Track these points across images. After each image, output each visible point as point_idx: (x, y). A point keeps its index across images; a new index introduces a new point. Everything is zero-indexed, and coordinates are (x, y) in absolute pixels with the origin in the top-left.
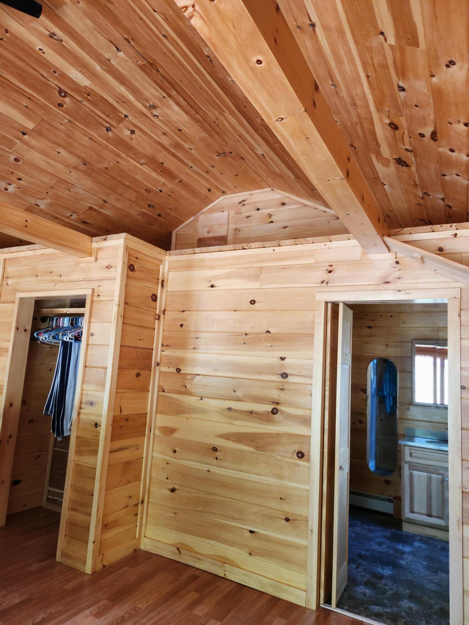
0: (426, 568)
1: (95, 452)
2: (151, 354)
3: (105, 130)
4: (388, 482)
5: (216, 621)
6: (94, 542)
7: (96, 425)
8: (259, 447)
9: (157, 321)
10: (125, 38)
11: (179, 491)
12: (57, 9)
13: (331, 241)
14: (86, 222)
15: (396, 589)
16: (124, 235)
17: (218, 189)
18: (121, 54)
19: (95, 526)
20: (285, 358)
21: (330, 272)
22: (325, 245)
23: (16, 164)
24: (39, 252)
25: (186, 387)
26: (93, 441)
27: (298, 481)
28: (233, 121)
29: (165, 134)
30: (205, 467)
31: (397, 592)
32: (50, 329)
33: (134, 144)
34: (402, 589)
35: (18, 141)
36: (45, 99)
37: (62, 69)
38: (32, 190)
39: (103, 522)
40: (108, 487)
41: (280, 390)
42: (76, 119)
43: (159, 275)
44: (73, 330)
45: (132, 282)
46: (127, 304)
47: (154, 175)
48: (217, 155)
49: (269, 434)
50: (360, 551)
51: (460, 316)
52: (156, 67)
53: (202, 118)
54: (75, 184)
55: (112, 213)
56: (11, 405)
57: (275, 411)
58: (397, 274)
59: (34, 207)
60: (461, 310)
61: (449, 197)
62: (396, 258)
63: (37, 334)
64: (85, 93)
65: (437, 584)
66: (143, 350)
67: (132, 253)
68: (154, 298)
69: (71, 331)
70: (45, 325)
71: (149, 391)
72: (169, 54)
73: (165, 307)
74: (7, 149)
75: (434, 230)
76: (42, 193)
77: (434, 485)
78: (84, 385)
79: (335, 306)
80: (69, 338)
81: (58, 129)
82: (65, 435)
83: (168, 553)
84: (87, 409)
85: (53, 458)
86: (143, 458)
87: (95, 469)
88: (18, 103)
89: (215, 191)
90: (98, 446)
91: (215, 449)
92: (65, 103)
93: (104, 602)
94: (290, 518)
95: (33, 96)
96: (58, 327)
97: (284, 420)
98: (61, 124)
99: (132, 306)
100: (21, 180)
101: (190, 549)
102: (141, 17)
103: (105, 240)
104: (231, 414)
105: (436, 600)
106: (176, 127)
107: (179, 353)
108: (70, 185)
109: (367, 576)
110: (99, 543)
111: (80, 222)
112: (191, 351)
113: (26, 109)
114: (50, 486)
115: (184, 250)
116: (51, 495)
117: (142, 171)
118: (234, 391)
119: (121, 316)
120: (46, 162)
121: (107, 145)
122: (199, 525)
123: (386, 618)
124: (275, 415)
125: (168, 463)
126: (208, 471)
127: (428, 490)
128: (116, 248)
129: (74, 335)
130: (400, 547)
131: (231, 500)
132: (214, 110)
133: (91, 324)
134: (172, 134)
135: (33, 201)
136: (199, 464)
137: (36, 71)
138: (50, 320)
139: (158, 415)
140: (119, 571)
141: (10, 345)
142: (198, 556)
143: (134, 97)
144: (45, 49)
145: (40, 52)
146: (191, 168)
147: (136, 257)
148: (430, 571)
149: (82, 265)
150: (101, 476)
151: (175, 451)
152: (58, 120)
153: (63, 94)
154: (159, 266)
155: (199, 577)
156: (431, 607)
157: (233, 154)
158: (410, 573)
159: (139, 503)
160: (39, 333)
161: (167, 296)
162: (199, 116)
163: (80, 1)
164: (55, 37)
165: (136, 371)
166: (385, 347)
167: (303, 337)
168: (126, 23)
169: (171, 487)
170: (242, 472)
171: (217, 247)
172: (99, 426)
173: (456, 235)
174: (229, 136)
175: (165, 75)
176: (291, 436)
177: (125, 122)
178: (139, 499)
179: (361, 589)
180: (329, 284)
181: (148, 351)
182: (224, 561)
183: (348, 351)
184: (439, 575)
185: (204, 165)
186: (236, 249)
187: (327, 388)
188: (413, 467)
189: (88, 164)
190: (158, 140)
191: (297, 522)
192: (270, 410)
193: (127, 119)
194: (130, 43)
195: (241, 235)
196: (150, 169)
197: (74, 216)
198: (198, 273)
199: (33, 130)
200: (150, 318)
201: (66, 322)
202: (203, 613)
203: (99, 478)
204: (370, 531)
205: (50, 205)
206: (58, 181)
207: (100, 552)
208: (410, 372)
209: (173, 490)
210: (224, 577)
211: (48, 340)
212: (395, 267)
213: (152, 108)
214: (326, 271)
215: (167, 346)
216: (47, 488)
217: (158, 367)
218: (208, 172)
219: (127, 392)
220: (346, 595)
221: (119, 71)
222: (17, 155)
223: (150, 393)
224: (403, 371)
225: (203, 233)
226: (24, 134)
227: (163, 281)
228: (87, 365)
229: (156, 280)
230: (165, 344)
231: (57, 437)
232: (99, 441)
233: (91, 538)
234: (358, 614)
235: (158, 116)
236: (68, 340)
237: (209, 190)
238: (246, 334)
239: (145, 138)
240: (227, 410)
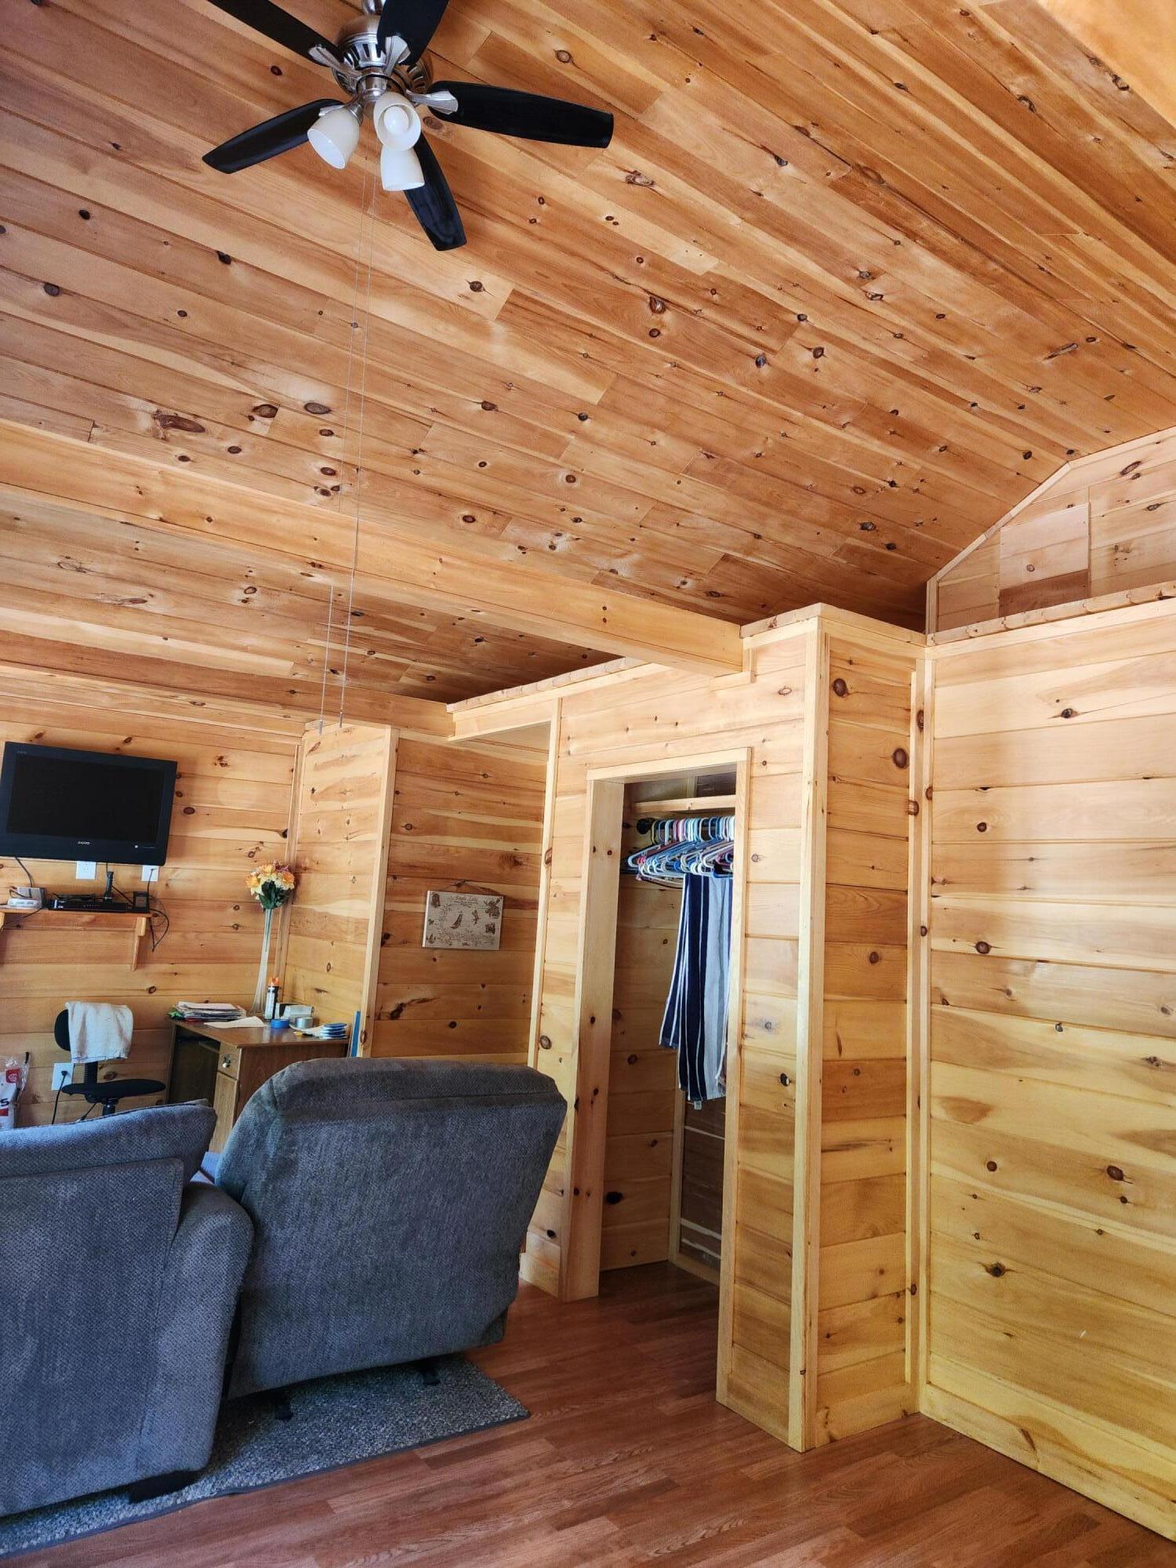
1: (787, 1147)
2: (904, 905)
3: (752, 363)
6: (803, 1372)
7: (783, 1079)
9: (911, 818)
10: (797, 128)
11: (1014, 1274)
12: (641, 112)
14: (715, 593)
16: (817, 608)
17: (1052, 446)
18: (789, 170)
19: (802, 1332)
23: (569, 489)
24: (628, 675)
25: (1009, 993)
26: (778, 1117)
28: (1100, 250)
29: (901, 336)
30: (1090, 1222)
32: (659, 846)
33: (822, 381)
35: (572, 437)
36: (624, 330)
37: (656, 248)
38: (601, 540)
39: (820, 1325)
40: (827, 1240)
42: (689, 357)
43: (908, 699)
44: (708, 849)
45: (842, 723)
46: (834, 780)
47: (875, 446)
48: (1049, 354)
52: (876, 173)
53: (1003, 267)
54: (690, 509)
55: (775, 562)
56: (593, 1020)
59: (609, 577)
63: (634, 861)
64: (707, 290)
66: (881, 894)
67: (839, 651)
68: (901, 759)
69: (705, 852)
70: (646, 839)
71: (906, 1001)
72: (910, 128)
73: (931, 779)
74: (551, 459)
76: (622, 542)
78: (748, 980)
80: (703, 868)
81: (650, 389)
82: (709, 1097)
83: (1000, 1440)
84: (758, 1039)
85: (685, 1150)
86: (905, 1174)
87: (791, 1188)
88: (567, 351)
89: (1044, 453)
90: (792, 1130)
91: (1115, 1173)
92: (663, 326)
93: (844, 1532)
95: (598, 328)
96: (674, 842)
98: (657, 376)
99: (847, 783)
100: (581, 520)
101: (1059, 1441)
102: (836, 58)
103: (771, 626)
104: (1157, 1075)
106: (931, 311)
107: (980, 902)
108: (679, 512)
110: (814, 1377)
111: (705, 596)
112: (1017, 895)
113: (585, 363)
114: (683, 1215)
115: (974, 626)
116: (686, 1238)
117: (844, 442)
118: (1164, 1010)
119: (823, 811)
120: (630, 471)
121: (758, 400)
122: (1082, 1380)
125: (975, 1197)
126: (1100, 1232)
128: (798, 642)
129: (711, 860)
132: (1038, 237)
133: (752, 832)
134: (919, 331)
135: (604, 563)
136: (1065, 1208)
137: (602, 269)
138: (656, 828)
139: (934, 1064)
140: (872, 1460)
141: (582, 886)
142: (1088, 1465)
143: (820, 265)
144: (620, 214)
145: (610, 225)
146: (974, 408)
147: (848, 659)
149: (721, 694)
150: (807, 1207)
151: (992, 1167)
152: (651, 369)
153: (659, 306)
154: (907, 675)
155: (1098, 1524)
157: (1098, 340)
159: (904, 1291)
160: (637, 857)
161: (933, 751)
162: (992, 266)
163: (690, 77)
164: (638, 180)
165: (868, 949)
168: (800, 90)
169: (992, 1261)
171: (1073, 603)
172: (790, 1082)
174: (1087, 295)
175: (898, 187)
177: (798, 334)
178: (904, 1280)
181: (895, 896)
185: (1012, 392)
186: (1136, 602)
189: (718, 455)
190: (883, 356)
193: (803, 323)
194: (807, 134)
195: (1133, 562)
196: (863, 435)
197: (690, 583)
198: (1018, 683)
199: (601, 405)
200: (895, 812)
201: (690, 831)
203: (803, 1213)
205: (639, 566)
206: (653, 508)
207: (820, 1398)
209: (997, 1271)
211: (657, 874)
213: (866, 280)
215: (944, 882)
216: (677, 1220)
217: (925, 938)
218: (1021, 408)
219: (853, 1001)
221: (782, 214)
222: (571, 467)
223: (909, 1006)
225: (1014, 573)
226: (582, 418)
227: (920, 713)
228: (750, 932)
229: (902, 713)
230: (939, 878)
231: (692, 1100)
232: (794, 1118)
233: (796, 1361)
235: (882, 296)
236: (701, 873)
237: (1028, 455)
239: (848, 358)
240: (1146, 1063)
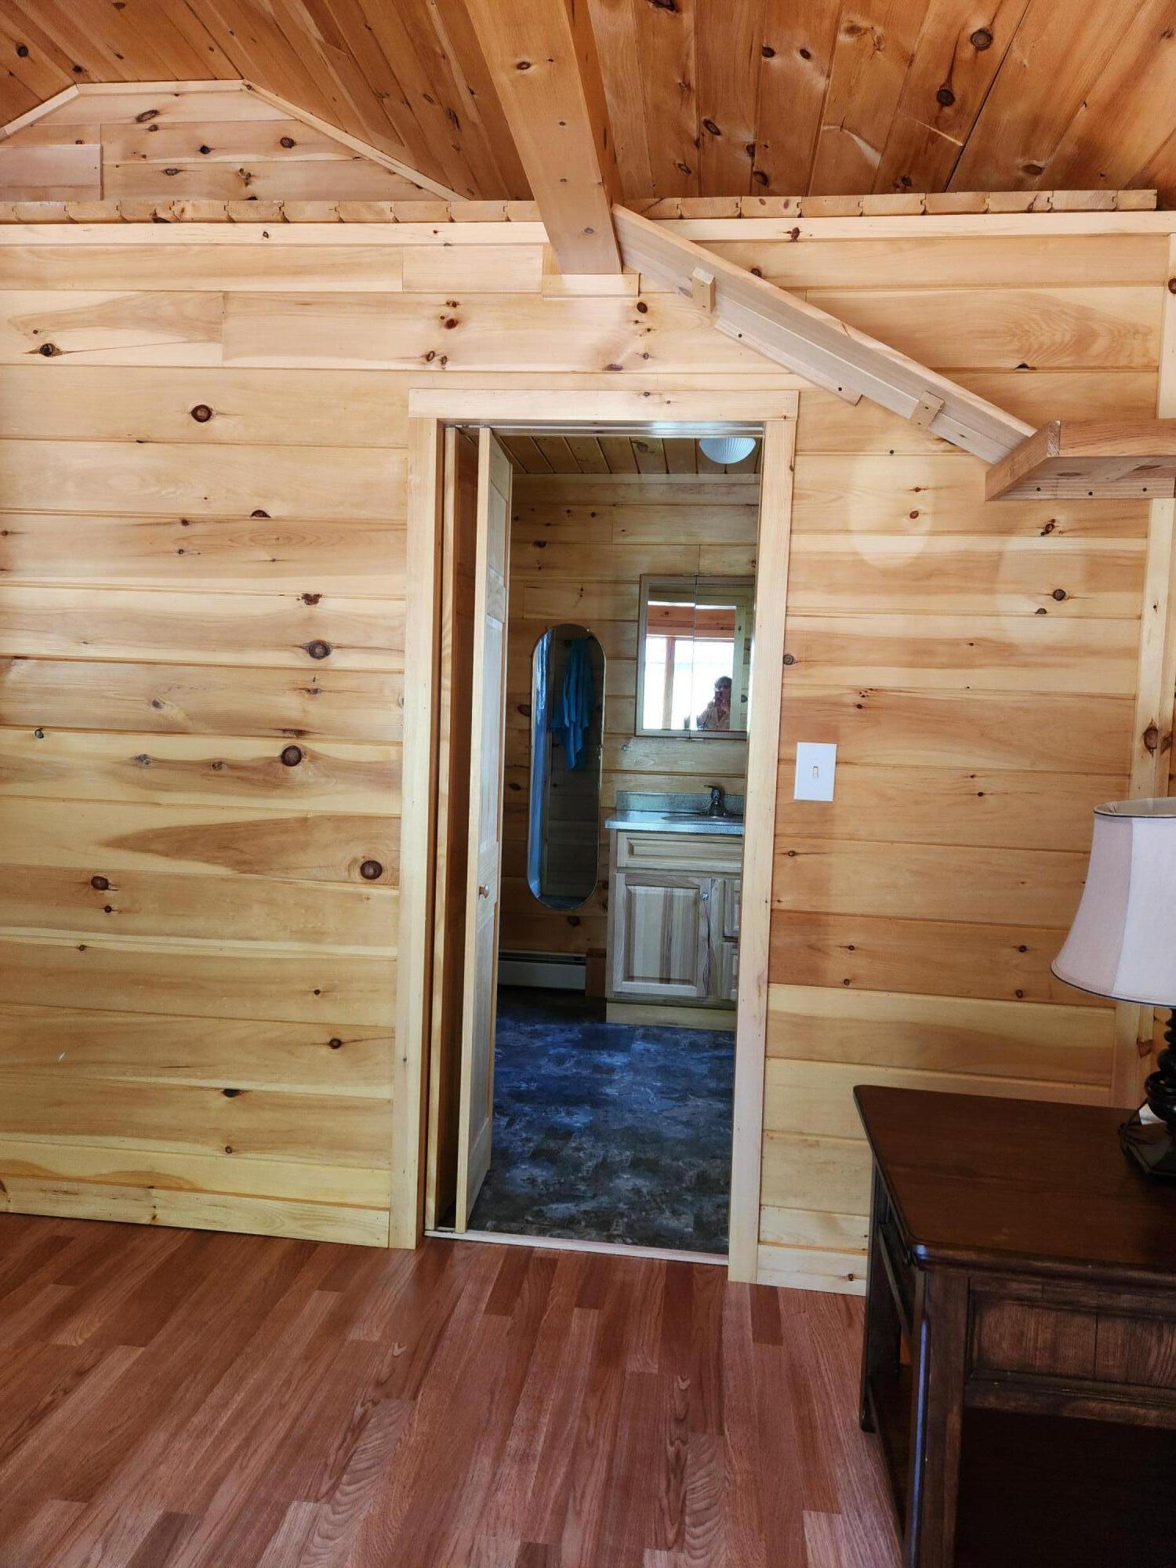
0: (660, 1092)
4: (575, 921)
5: (130, 1347)
8: (245, 862)
13: (452, 221)
15: (602, 1153)
17: (55, 51)
20: (318, 596)
21: (451, 324)
22: (435, 232)
27: (365, 940)
30: (70, 939)
31: (604, 1159)
34: (616, 1152)
41: (307, 695)
49: (277, 823)
50: (515, 1084)
51: (792, 469)
57: (292, 755)
58: (640, 345)
60: (795, 455)
61: (769, 143)
62: (639, 293)
65: (687, 1124)
75: (743, 212)
77: (678, 914)
79: (467, 437)
89: (44, 57)
91: (100, 883)
94: (344, 1038)
97: (323, 780)
104: (147, 773)
105: (689, 1160)
109: (535, 1137)
118: (156, 704)
122: (60, 1103)
123: (586, 1226)
124: (295, 768)
126: (82, 948)
127: (664, 927)
130: (605, 1058)
131: (162, 1019)
136: (47, 932)
142: (65, 1186)
148: (670, 1098)
155: (71, 1239)
156: (679, 1177)
158: (630, 1111)
166: (577, 597)
167: (373, 530)
170: (198, 937)
173: (796, 233)
176: (340, 821)
179: (523, 1172)
180: (449, 366)
182: (149, 1182)
183: (501, 581)
184: (690, 1103)
186: (128, 218)
187: (447, 682)
188: (636, 877)
191: (362, 1044)
192: (278, 753)
202: (87, 1335)
204: (535, 1034)
208: (634, 660)
210: (153, 1223)
212: (637, 322)
214: (437, 322)
220: (488, 1194)
224: (616, 657)
234: (521, 1232)
237: (23, 51)
238: (185, 522)
240: (135, 762)
